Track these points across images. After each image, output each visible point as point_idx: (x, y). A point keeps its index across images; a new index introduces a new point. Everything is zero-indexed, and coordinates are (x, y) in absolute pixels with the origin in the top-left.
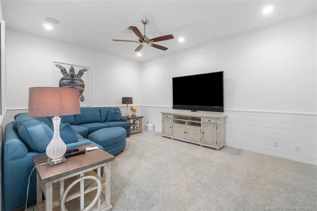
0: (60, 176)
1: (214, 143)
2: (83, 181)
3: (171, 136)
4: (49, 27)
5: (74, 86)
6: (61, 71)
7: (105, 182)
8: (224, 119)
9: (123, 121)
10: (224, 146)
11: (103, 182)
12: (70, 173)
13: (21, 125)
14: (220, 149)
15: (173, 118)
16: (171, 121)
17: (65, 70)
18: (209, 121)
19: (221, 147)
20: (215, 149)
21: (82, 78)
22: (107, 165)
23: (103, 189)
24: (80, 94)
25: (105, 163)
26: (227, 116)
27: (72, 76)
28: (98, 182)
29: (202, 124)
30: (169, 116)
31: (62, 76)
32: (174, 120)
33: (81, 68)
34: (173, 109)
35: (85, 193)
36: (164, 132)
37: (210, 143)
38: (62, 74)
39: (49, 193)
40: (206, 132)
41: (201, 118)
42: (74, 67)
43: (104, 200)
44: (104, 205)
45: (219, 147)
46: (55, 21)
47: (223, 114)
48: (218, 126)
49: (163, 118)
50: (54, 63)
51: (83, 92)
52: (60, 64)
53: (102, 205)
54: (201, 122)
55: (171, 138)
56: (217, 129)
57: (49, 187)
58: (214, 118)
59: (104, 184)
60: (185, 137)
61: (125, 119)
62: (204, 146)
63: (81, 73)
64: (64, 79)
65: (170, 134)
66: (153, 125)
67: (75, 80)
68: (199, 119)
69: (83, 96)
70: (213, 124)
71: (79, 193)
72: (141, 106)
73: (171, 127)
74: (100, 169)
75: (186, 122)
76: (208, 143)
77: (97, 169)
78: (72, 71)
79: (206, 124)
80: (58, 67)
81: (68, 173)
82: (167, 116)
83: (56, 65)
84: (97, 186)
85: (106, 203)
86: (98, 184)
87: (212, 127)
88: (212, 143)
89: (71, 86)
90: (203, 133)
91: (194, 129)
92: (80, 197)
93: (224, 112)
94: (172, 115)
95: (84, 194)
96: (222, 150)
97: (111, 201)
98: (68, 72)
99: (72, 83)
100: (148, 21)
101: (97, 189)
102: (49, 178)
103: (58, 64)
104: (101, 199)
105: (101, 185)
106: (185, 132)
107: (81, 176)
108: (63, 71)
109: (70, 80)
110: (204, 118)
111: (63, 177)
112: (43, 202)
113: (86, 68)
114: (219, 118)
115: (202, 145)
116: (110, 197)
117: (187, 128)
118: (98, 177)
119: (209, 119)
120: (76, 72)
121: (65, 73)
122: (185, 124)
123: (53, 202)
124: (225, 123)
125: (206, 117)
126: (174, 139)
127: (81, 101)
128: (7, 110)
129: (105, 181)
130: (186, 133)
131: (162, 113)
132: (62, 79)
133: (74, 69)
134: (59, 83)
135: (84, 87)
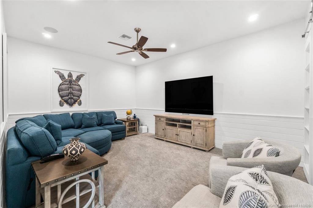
0: (58, 180)
1: (203, 145)
2: (79, 185)
3: (164, 138)
4: (48, 36)
5: (72, 91)
6: (60, 77)
7: (99, 185)
8: (213, 122)
9: (118, 124)
10: (213, 148)
11: (97, 184)
12: (67, 178)
13: (22, 133)
14: (209, 151)
15: (165, 120)
16: (163, 124)
17: (63, 76)
18: (199, 124)
19: (210, 149)
20: (205, 151)
21: (79, 83)
22: (100, 169)
23: (97, 190)
24: (78, 98)
25: (98, 167)
26: (216, 119)
27: (70, 82)
28: (93, 184)
29: (192, 127)
30: (162, 119)
31: (61, 82)
32: (166, 123)
33: (79, 74)
34: (166, 112)
35: (80, 195)
36: (157, 134)
37: (200, 145)
38: (61, 80)
39: (48, 196)
40: (196, 134)
41: (191, 121)
42: (72, 72)
43: (98, 201)
44: (98, 206)
45: (209, 149)
46: (53, 31)
47: (213, 117)
48: (207, 129)
49: (156, 120)
50: (53, 69)
51: (80, 96)
52: (58, 70)
53: (96, 206)
54: (192, 125)
55: (163, 140)
56: (206, 131)
57: (47, 191)
58: (204, 121)
59: (98, 186)
60: (176, 139)
61: (120, 122)
62: (194, 148)
63: (79, 78)
64: (63, 85)
65: (163, 137)
66: (147, 127)
67: (73, 85)
68: (190, 122)
69: (80, 101)
70: (203, 126)
71: (75, 195)
72: (136, 109)
73: (163, 130)
74: (94, 173)
75: (177, 125)
76: (198, 145)
77: (91, 173)
78: (70, 76)
79: (196, 127)
80: (57, 73)
81: (64, 178)
82: (160, 119)
83: (55, 71)
84: (91, 188)
85: (100, 204)
86: (93, 187)
87: (202, 130)
88: (202, 144)
89: (69, 91)
90: (194, 135)
91: (186, 132)
92: (75, 199)
93: (214, 114)
94: (165, 118)
95: (80, 197)
96: (211, 152)
97: (104, 202)
98: (67, 78)
99: (70, 88)
100: (141, 29)
101: (91, 191)
102: (47, 183)
103: (56, 70)
104: (95, 201)
105: (95, 188)
106: (176, 135)
107: (77, 179)
108: (62, 77)
109: (68, 86)
110: (194, 120)
111: (60, 182)
112: (41, 204)
113: (83, 74)
114: (208, 121)
115: (192, 147)
116: (103, 198)
117: (178, 131)
118: (92, 180)
119: (199, 122)
120: (74, 78)
121: (63, 78)
122: (177, 127)
123: (51, 204)
124: (214, 126)
125: (197, 120)
126: (166, 141)
127: (79, 105)
128: (9, 115)
129: (99, 183)
130: (178, 135)
131: (155, 116)
132: (60, 85)
133: (72, 74)
134: (58, 89)
135: (81, 92)
